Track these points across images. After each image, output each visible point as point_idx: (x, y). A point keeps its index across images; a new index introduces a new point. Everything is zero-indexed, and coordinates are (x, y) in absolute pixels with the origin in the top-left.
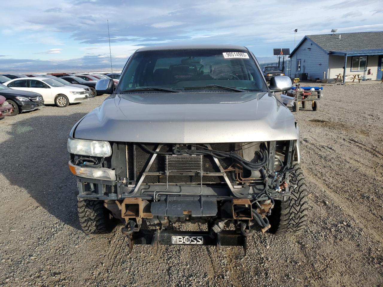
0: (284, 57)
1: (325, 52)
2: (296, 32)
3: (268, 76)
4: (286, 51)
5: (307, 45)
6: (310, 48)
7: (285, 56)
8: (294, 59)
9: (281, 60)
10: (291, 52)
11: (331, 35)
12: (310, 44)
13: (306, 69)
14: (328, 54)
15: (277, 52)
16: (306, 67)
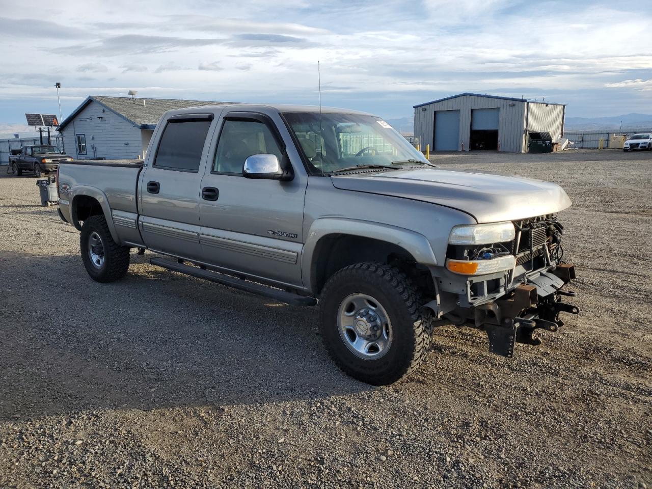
0: (49, 129)
1: (134, 125)
2: (59, 87)
3: (44, 163)
4: (50, 120)
5: (93, 112)
6: (101, 118)
7: (50, 127)
8: (69, 133)
9: (45, 134)
10: (61, 121)
11: (130, 99)
12: (101, 111)
13: (97, 150)
14: (141, 128)
15: (33, 120)
16: (97, 148)
